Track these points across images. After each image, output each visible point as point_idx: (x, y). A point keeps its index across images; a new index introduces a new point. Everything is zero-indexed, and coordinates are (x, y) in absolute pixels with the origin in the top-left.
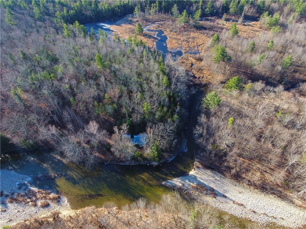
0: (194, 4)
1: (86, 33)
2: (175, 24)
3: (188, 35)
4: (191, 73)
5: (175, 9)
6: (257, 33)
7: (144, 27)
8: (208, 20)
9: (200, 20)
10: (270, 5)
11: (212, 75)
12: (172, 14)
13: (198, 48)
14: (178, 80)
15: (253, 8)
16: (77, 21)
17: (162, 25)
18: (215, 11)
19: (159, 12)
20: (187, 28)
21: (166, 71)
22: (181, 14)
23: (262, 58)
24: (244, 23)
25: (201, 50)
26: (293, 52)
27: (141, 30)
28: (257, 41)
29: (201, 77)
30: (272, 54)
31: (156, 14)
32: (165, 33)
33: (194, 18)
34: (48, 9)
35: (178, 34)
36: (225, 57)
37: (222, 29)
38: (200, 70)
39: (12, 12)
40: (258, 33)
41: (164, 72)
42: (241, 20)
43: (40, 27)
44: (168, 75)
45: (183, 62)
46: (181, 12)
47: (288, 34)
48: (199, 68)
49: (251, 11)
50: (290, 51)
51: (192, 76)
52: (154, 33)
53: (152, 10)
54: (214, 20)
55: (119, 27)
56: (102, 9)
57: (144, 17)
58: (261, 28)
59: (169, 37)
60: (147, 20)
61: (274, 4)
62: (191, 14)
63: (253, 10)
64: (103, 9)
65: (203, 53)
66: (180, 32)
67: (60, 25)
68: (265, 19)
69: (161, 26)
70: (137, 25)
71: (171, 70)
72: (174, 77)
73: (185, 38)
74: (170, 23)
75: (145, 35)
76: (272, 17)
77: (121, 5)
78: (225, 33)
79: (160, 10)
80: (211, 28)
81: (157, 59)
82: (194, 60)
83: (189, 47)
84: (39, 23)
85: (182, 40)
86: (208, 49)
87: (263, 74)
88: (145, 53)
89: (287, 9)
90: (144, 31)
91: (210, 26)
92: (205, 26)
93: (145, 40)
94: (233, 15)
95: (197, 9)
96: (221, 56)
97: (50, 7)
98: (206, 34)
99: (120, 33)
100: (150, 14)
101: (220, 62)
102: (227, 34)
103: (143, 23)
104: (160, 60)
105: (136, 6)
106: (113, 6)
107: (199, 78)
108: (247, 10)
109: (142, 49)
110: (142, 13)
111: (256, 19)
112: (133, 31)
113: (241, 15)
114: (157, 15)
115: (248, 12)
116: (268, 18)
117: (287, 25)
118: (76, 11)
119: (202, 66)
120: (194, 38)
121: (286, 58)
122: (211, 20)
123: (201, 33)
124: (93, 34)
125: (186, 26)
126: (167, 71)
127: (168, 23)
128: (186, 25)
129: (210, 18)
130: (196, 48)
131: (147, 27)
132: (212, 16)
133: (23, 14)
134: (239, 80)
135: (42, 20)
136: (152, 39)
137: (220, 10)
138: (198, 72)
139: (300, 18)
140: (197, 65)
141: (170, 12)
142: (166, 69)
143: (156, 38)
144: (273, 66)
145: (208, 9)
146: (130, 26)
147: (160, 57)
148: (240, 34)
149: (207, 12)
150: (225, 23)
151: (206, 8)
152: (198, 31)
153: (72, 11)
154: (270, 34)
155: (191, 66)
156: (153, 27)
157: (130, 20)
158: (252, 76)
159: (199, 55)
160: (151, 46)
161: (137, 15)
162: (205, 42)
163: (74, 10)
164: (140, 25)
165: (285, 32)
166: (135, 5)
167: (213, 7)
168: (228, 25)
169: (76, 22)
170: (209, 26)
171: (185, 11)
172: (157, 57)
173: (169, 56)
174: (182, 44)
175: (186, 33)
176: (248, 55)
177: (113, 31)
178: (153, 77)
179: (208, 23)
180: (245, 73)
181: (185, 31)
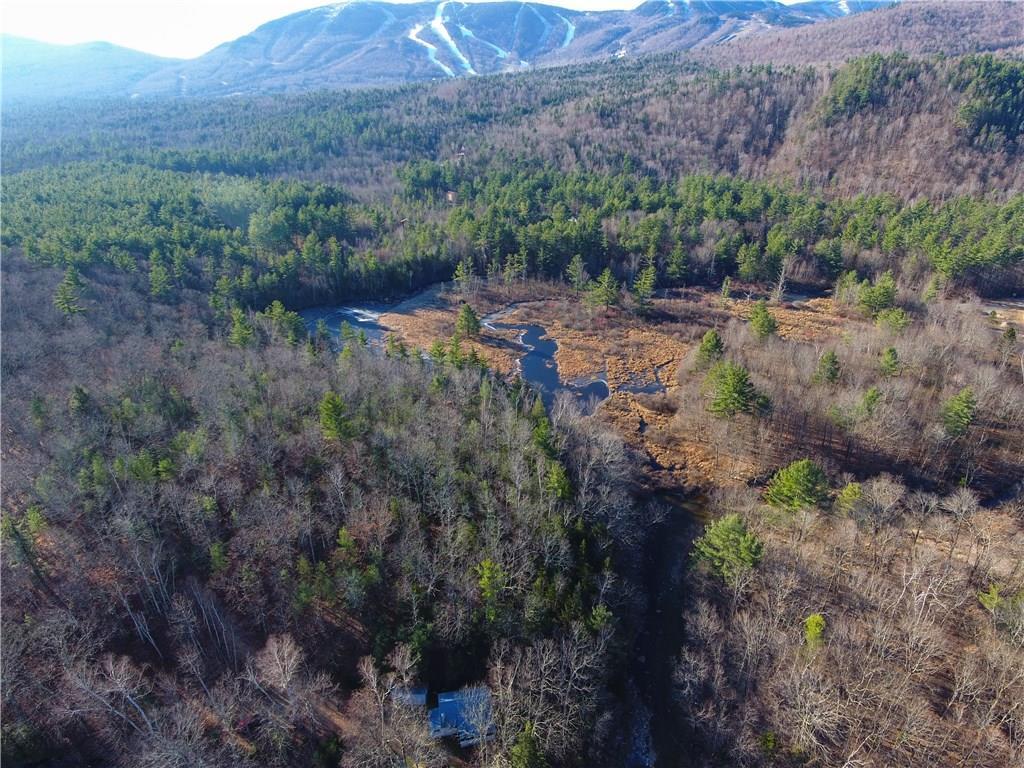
0: (632, 255)
1: (300, 334)
2: (580, 308)
3: (620, 336)
4: (641, 453)
5: (576, 267)
6: (836, 330)
7: (484, 318)
8: (678, 295)
9: (653, 297)
10: (856, 256)
11: (714, 458)
12: (567, 280)
13: (655, 373)
14: (599, 474)
15: (804, 262)
16: (279, 303)
17: (538, 310)
18: (696, 271)
19: (528, 277)
20: (615, 317)
21: (558, 446)
22: (595, 280)
23: (873, 399)
24: (788, 303)
25: (668, 381)
26: (969, 379)
27: (473, 329)
28: (841, 351)
29: (677, 466)
30: (902, 387)
31: (520, 282)
32: (550, 333)
33: (636, 290)
34: (197, 272)
35: (590, 335)
36: (749, 400)
37: (727, 319)
38: (671, 442)
39: (83, 280)
40: (838, 329)
41: (550, 449)
42: (777, 294)
43: (159, 319)
44: (565, 459)
45: (613, 419)
46: (594, 273)
47: (933, 329)
48: (667, 435)
49: (802, 270)
50: (955, 378)
51: (646, 463)
52: (516, 331)
53: (509, 273)
54: (698, 295)
55: (406, 317)
56: (358, 271)
57: (484, 290)
58: (843, 316)
59: (562, 343)
60: (494, 299)
61: (868, 252)
62: (624, 279)
63: (807, 268)
64: (363, 270)
65: (673, 389)
66: (595, 329)
67: (223, 313)
68: (850, 290)
69: (534, 313)
70: (461, 312)
71: (574, 443)
72: (584, 465)
73: (612, 345)
74: (565, 304)
75: (487, 340)
76: (871, 284)
77: (415, 261)
78: (736, 331)
79: (533, 271)
80: (691, 318)
81: (527, 407)
82: (647, 411)
83: (626, 371)
84: (160, 307)
85: (603, 351)
86: (689, 377)
87: (889, 450)
88: (484, 390)
89: (909, 265)
90: (484, 326)
91: (687, 311)
92: (671, 313)
93: (485, 352)
94: (751, 282)
95: (643, 266)
96: (736, 395)
97: (206, 267)
98: (677, 334)
99: (408, 335)
100: (501, 282)
101: (737, 416)
102: (743, 332)
103: (481, 305)
104: (534, 412)
105: (461, 262)
106: (391, 262)
107: (672, 468)
108: (790, 268)
109: (476, 377)
110: (478, 281)
112: (448, 329)
113: (777, 282)
114: (523, 286)
115: (793, 273)
116: (859, 287)
117: (923, 305)
118: (280, 275)
119: (677, 430)
120: (640, 345)
121: (952, 402)
122: (686, 295)
123: (662, 331)
124: (324, 337)
125: (614, 314)
126: (561, 445)
127: (558, 304)
128: (614, 310)
129: (682, 290)
130: (650, 375)
131: (493, 316)
132: (687, 287)
133: (116, 284)
134: (814, 475)
135: (171, 299)
136: (510, 351)
137: (711, 270)
138: (666, 448)
139: (955, 287)
140: (659, 425)
141: (562, 277)
142: (556, 441)
143: (520, 348)
144: (917, 426)
145: (674, 266)
146: (439, 314)
147: (535, 400)
148: (782, 331)
149: (674, 273)
150: (731, 302)
151: (667, 264)
152: (651, 327)
153: (267, 276)
154: (879, 330)
155: (641, 430)
156: (509, 316)
157: (440, 298)
158: (852, 459)
159: (662, 395)
160: (504, 370)
161: (463, 285)
162: (676, 358)
163: (274, 274)
164: (469, 311)
165: (923, 325)
166: (458, 259)
167: (688, 261)
168: (739, 307)
169: (276, 303)
170: (683, 313)
171: (607, 272)
172: (526, 400)
173: (564, 400)
174: (604, 362)
175: (613, 330)
176: (821, 391)
177: (386, 329)
178: (515, 466)
179: (679, 305)
180: (826, 451)
181: (612, 327)
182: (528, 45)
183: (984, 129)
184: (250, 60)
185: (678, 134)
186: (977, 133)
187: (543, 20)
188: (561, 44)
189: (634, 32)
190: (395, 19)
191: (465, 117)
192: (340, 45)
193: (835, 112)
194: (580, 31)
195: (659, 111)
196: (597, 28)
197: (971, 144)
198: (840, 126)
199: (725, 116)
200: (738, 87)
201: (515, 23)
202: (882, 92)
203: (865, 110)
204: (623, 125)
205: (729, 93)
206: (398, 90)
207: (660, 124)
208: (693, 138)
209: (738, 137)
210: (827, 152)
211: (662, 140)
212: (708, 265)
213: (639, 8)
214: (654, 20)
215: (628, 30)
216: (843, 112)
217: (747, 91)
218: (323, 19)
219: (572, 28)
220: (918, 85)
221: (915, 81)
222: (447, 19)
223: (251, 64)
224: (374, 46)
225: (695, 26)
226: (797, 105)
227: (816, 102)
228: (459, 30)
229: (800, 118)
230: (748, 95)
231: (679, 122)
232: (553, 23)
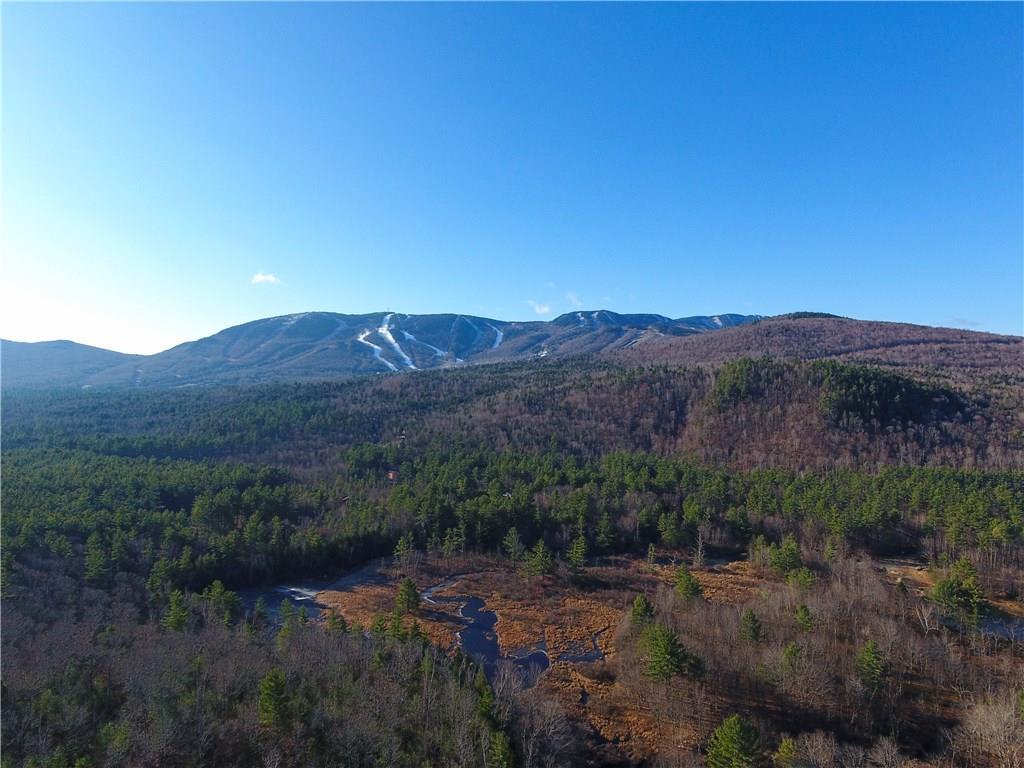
0: (563, 526)
1: (236, 615)
2: (517, 578)
3: (557, 605)
4: (584, 726)
5: (512, 540)
6: (754, 591)
7: (423, 592)
8: (608, 563)
9: (586, 565)
10: (762, 522)
11: (656, 727)
12: (505, 552)
13: (593, 641)
14: (544, 748)
15: (719, 529)
16: (219, 582)
17: (476, 581)
18: (623, 539)
19: (467, 549)
20: (552, 586)
21: (501, 717)
22: (531, 550)
23: (794, 655)
24: (711, 567)
25: (606, 648)
26: (874, 632)
27: (414, 599)
28: (761, 610)
29: (622, 738)
30: (818, 642)
31: (459, 554)
32: (490, 605)
33: (569, 558)
34: (135, 555)
35: (528, 605)
36: (683, 663)
37: (655, 584)
38: (614, 712)
39: (16, 566)
40: (758, 590)
41: (494, 721)
42: (698, 559)
43: (91, 604)
44: (509, 731)
45: (555, 690)
46: (528, 543)
47: (837, 586)
48: (609, 704)
49: (718, 535)
50: (863, 631)
51: (590, 737)
52: (454, 604)
53: (448, 545)
54: (628, 563)
55: (344, 593)
56: (300, 548)
57: (423, 564)
58: (760, 577)
59: (501, 614)
60: (433, 572)
61: (772, 518)
62: (557, 549)
63: (722, 533)
64: (304, 547)
65: (611, 656)
66: (533, 598)
67: (158, 595)
68: (762, 553)
69: (473, 585)
70: (401, 587)
71: (517, 714)
72: (528, 737)
73: (549, 614)
74: (503, 575)
75: (426, 614)
76: (778, 547)
77: (356, 537)
78: (665, 595)
79: (471, 544)
80: (622, 584)
81: (469, 679)
82: (587, 680)
83: (565, 639)
84: (93, 591)
85: (541, 621)
86: (624, 642)
87: (817, 704)
88: (426, 665)
89: (808, 529)
90: (424, 600)
91: (618, 577)
92: (604, 580)
93: (426, 627)
94: (674, 548)
95: (574, 535)
96: (669, 657)
97: (145, 549)
98: (611, 601)
99: (347, 612)
100: (441, 556)
101: (672, 679)
102: (671, 596)
103: (421, 579)
104: (477, 684)
105: (402, 538)
106: (333, 539)
107: (616, 741)
108: (707, 534)
109: (419, 649)
110: (418, 555)
111: (739, 555)
112: (386, 604)
113: (697, 547)
114: (462, 558)
115: (710, 538)
116: (768, 549)
117: (826, 563)
118: (219, 555)
119: (618, 699)
120: (576, 613)
122: (616, 561)
123: (596, 598)
124: (260, 615)
125: (550, 583)
126: (504, 717)
127: (496, 575)
128: (549, 579)
129: (612, 558)
130: (588, 643)
131: (432, 589)
132: (617, 555)
133: (48, 570)
135: (106, 583)
136: (449, 624)
137: (637, 538)
138: (608, 719)
139: (852, 547)
140: (601, 694)
141: (499, 548)
142: (499, 712)
143: (459, 621)
144: (838, 680)
145: (603, 535)
146: (378, 590)
147: (477, 672)
148: (707, 594)
149: (603, 542)
150: (658, 568)
151: (596, 534)
152: (586, 594)
153: (206, 557)
154: (790, 591)
155: (583, 701)
156: (448, 589)
157: (380, 574)
158: (789, 720)
159: (601, 662)
160: (446, 644)
161: (403, 559)
162: (612, 624)
163: (214, 555)
164: (410, 585)
165: (829, 583)
166: (399, 534)
167: (615, 530)
168: (665, 572)
169: (217, 583)
170: (614, 580)
171: (541, 543)
172: (469, 673)
173: (506, 670)
174: (543, 631)
175: (551, 599)
176: (748, 650)
177: (323, 607)
178: (460, 741)
179: (610, 572)
180: (761, 711)
181: (549, 596)
182: (463, 347)
183: (844, 414)
184: (208, 357)
185: (596, 420)
186: (840, 418)
187: (476, 328)
188: (491, 346)
189: (553, 338)
190: (346, 326)
191: (406, 406)
192: (294, 346)
193: (723, 402)
194: (507, 337)
195: (579, 400)
196: (522, 335)
197: (837, 426)
198: (730, 412)
199: (635, 404)
200: (642, 382)
201: (452, 330)
202: (758, 387)
203: (747, 400)
204: (548, 412)
205: (635, 386)
206: (345, 383)
207: (580, 411)
208: (610, 423)
209: (648, 421)
210: (724, 434)
211: (583, 424)
212: (634, 533)
213: (556, 320)
214: (570, 329)
215: (548, 336)
216: (729, 401)
217: (650, 385)
218: (281, 325)
219: (501, 334)
220: (784, 382)
221: (782, 378)
222: (393, 326)
223: (209, 360)
224: (326, 346)
225: (603, 333)
226: (693, 395)
227: (707, 394)
228: (403, 335)
229: (696, 406)
230: (651, 388)
231: (596, 409)
232: (484, 330)
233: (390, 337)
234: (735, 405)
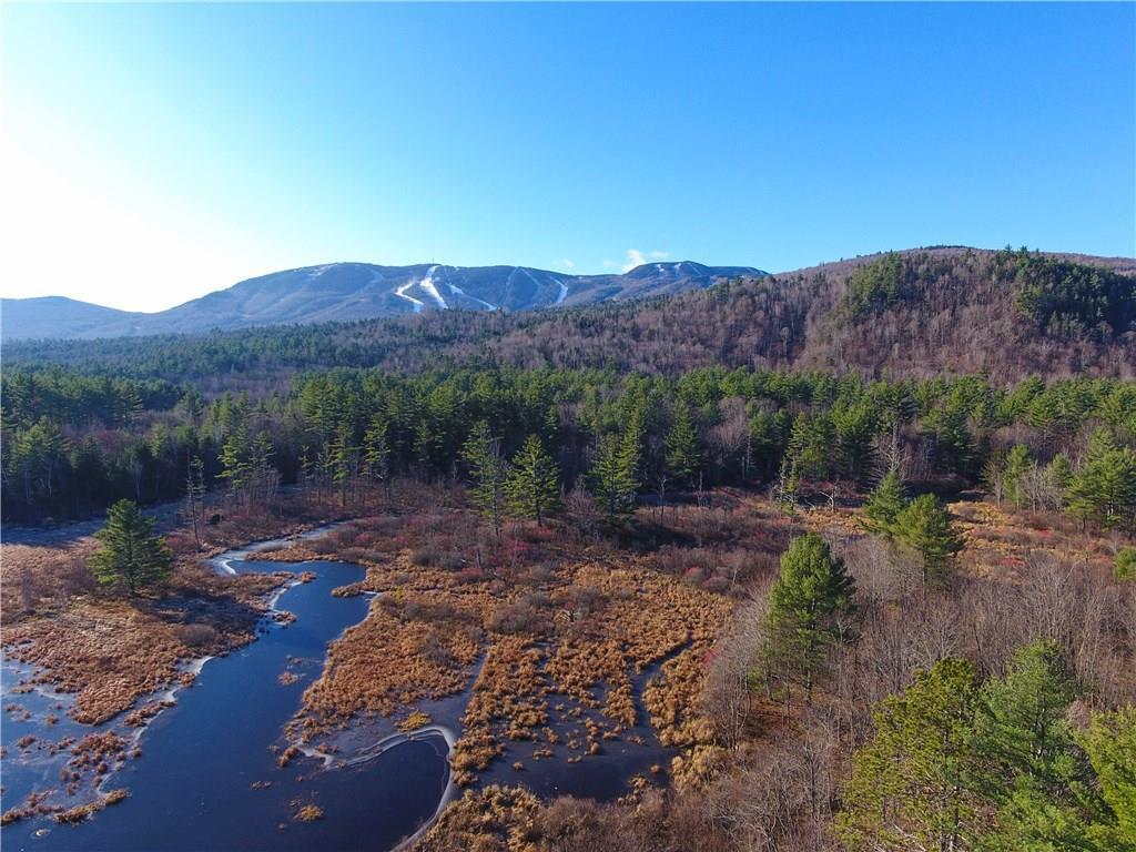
54: (731, 500)
60: (299, 513)
91: (713, 524)
92: (678, 528)
122: (707, 499)
129: (698, 492)
132: (706, 489)
137: (748, 461)
145: (679, 453)
168: (818, 518)
170: (704, 528)
182: (519, 302)
185: (675, 341)
186: (1046, 323)
187: (536, 281)
188: (554, 301)
189: (626, 290)
190: (382, 278)
192: (320, 300)
193: (861, 310)
194: (571, 292)
195: (651, 320)
196: (589, 289)
198: (872, 322)
199: (730, 321)
200: (740, 295)
201: (508, 284)
202: (914, 287)
203: (897, 307)
204: (608, 333)
205: (731, 301)
207: (652, 332)
208: (694, 344)
209: (750, 339)
211: (656, 345)
212: (741, 452)
213: (630, 272)
214: (648, 281)
215: (622, 289)
216: (870, 310)
217: (752, 297)
218: (306, 277)
219: (565, 289)
220: (955, 280)
221: (950, 274)
222: (437, 279)
224: (357, 300)
225: (686, 284)
226: (813, 308)
227: (836, 304)
228: (449, 289)
229: (818, 322)
230: (754, 302)
231: (675, 328)
232: (545, 284)
233: (434, 291)
234: (879, 315)
